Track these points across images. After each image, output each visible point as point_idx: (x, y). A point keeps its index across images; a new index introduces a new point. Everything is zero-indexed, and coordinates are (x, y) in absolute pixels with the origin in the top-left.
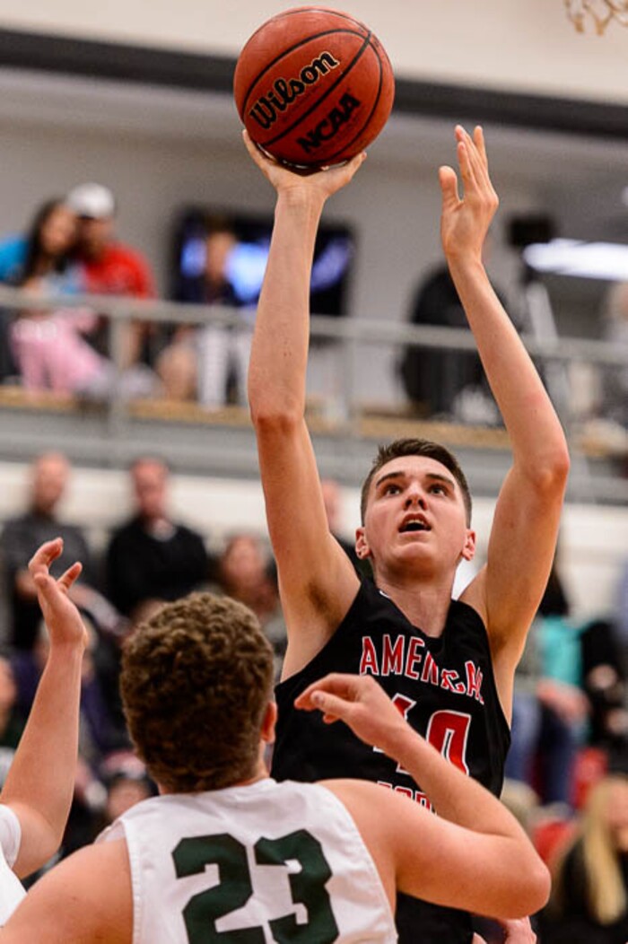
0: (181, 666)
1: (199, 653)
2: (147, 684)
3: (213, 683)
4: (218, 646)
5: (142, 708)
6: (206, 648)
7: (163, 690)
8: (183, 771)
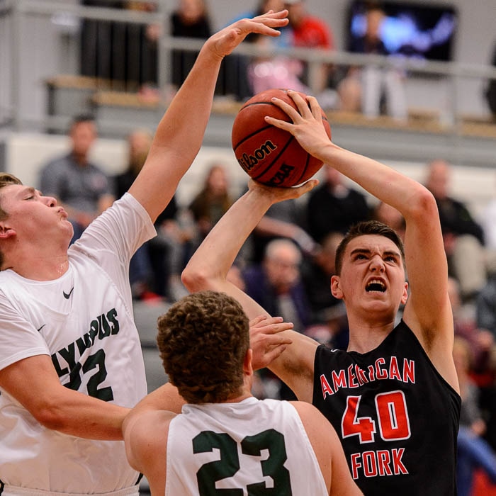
0: (190, 322)
1: (200, 314)
2: (170, 335)
3: (209, 331)
4: (212, 309)
5: (168, 350)
6: (204, 311)
7: (179, 337)
8: (197, 388)
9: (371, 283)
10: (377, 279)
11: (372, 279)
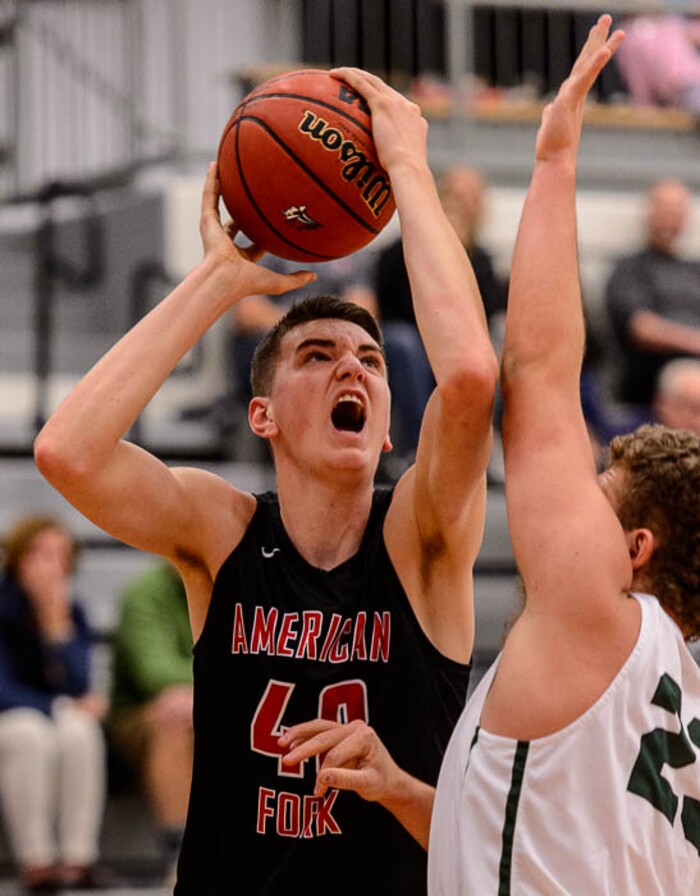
9: (341, 400)
10: (352, 393)
11: (343, 394)
